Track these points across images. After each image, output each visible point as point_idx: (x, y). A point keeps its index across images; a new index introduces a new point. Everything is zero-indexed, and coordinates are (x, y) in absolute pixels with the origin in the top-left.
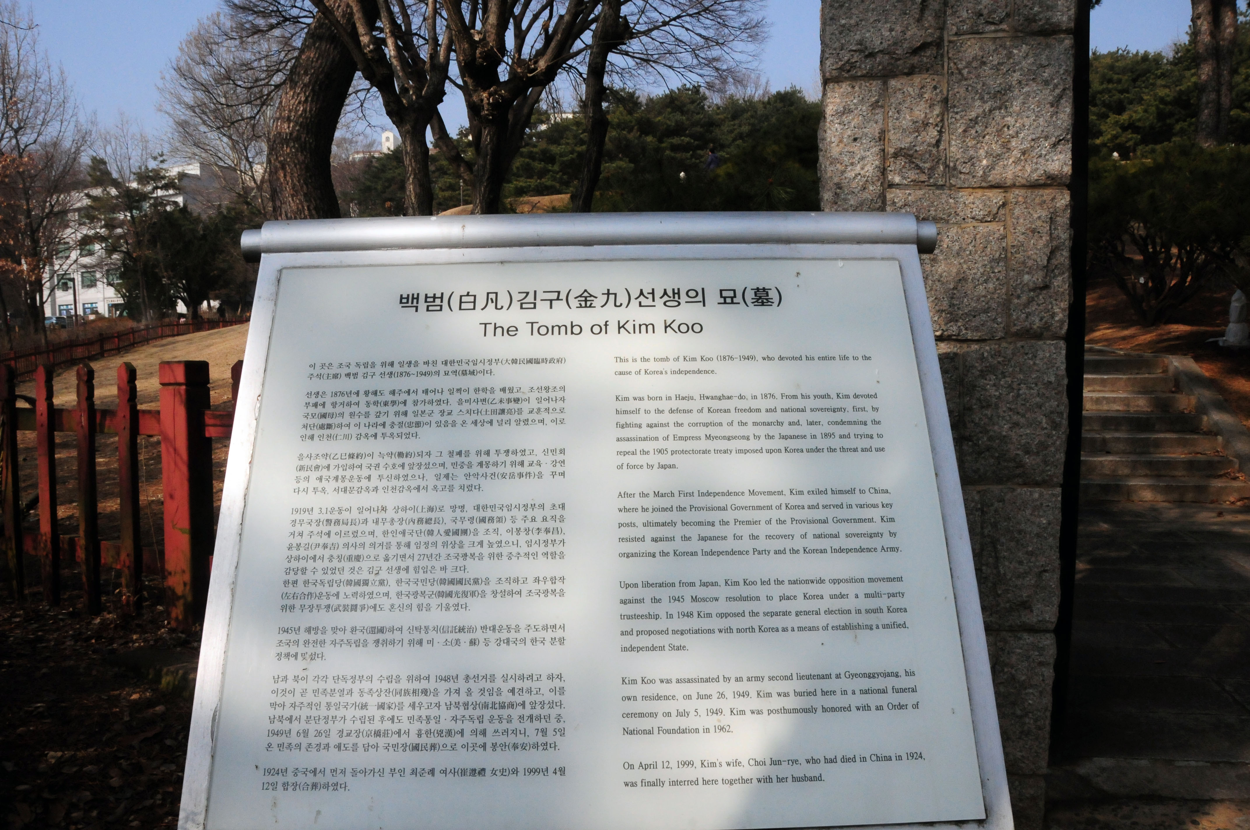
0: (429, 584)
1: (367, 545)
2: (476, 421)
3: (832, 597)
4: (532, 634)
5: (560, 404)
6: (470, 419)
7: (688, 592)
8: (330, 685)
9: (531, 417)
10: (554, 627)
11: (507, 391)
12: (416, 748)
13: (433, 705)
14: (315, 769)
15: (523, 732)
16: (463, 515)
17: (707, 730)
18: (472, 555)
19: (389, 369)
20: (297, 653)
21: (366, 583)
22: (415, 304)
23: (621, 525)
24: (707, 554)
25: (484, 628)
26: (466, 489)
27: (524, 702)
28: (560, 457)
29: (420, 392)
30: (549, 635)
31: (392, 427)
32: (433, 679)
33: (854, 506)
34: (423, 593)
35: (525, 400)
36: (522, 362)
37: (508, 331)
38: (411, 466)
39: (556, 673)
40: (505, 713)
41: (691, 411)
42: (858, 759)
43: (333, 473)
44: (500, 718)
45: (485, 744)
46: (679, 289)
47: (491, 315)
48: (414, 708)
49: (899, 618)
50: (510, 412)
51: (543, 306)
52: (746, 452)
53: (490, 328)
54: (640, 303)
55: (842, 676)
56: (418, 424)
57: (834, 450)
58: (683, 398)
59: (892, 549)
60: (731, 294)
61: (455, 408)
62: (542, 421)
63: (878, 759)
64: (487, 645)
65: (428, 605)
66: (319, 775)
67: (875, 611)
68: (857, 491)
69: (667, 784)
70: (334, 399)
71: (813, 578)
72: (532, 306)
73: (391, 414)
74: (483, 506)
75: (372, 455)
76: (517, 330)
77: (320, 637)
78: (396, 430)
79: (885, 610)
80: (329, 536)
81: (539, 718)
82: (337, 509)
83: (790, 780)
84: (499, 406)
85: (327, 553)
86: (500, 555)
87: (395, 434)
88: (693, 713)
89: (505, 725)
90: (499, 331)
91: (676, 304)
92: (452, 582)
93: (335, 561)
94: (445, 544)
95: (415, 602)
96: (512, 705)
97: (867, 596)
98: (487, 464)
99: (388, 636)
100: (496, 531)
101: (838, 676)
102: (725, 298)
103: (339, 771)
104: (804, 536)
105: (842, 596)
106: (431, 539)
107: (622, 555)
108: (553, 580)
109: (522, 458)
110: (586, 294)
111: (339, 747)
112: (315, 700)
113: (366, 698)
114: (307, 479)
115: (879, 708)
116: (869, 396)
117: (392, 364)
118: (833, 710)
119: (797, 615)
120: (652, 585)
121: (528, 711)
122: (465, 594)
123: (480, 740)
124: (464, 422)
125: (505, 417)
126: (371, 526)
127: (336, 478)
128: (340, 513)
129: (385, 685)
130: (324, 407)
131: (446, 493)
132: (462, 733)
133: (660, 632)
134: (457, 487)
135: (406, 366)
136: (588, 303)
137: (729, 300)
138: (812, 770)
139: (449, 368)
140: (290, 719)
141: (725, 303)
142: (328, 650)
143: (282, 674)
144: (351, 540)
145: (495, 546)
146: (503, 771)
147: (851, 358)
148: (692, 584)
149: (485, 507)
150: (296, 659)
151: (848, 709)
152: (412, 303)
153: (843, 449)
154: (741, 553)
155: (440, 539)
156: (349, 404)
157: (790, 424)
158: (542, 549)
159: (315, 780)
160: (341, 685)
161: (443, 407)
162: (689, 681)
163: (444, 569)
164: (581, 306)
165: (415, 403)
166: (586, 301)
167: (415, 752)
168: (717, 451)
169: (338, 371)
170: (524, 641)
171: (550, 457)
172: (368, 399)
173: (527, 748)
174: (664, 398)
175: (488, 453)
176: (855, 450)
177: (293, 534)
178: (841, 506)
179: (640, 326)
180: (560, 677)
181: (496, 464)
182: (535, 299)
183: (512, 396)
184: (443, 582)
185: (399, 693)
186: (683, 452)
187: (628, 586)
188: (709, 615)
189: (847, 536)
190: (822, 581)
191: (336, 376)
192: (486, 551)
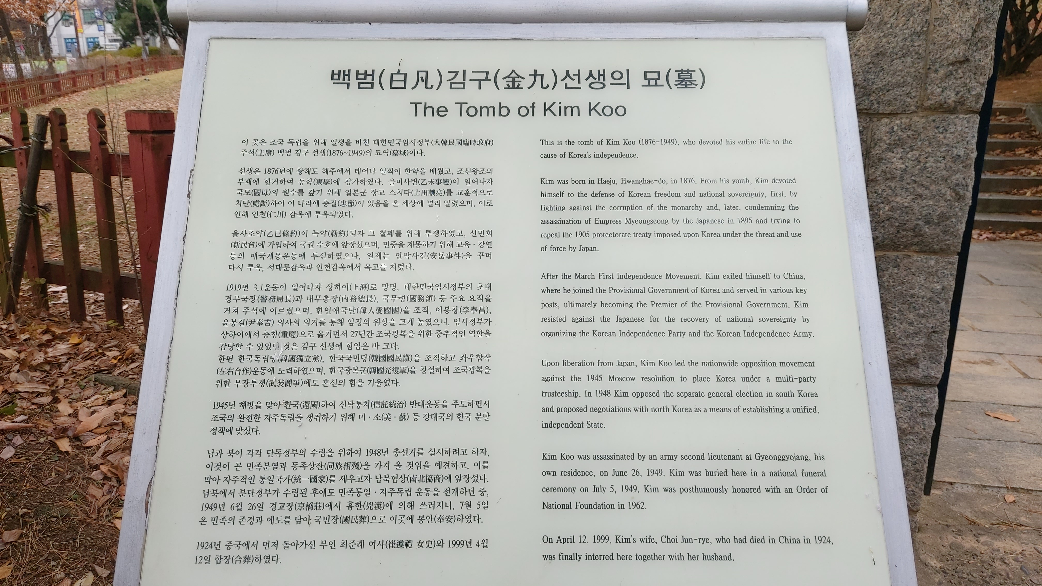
0: (361, 360)
1: (302, 322)
2: (407, 201)
3: (744, 380)
4: (459, 410)
5: (487, 187)
6: (401, 199)
7: (605, 371)
8: (264, 459)
9: (460, 198)
10: (480, 402)
11: (437, 172)
12: (346, 520)
13: (364, 478)
14: (248, 542)
15: (448, 504)
16: (394, 293)
17: (622, 507)
18: (403, 333)
19: (321, 147)
20: (232, 428)
21: (300, 359)
22: (346, 81)
23: (544, 305)
24: (624, 335)
25: (413, 403)
26: (397, 268)
27: (450, 476)
28: (487, 239)
29: (352, 171)
30: (474, 411)
31: (326, 205)
32: (364, 452)
33: (768, 291)
34: (356, 369)
35: (454, 181)
36: (451, 143)
37: (438, 111)
38: (345, 245)
39: (480, 448)
40: (432, 486)
41: (612, 195)
42: (767, 540)
43: (268, 250)
44: (427, 491)
45: (412, 516)
46: (604, 71)
47: (421, 94)
48: (345, 481)
49: (810, 402)
50: (440, 193)
51: (472, 86)
52: (664, 236)
53: (421, 108)
54: (566, 84)
55: (753, 457)
56: (351, 203)
57: (751, 235)
58: (606, 182)
59: (805, 334)
60: (655, 76)
61: (387, 187)
62: (471, 203)
63: (787, 541)
64: (416, 420)
65: (361, 380)
66: (252, 549)
67: (786, 395)
68: (772, 276)
69: (583, 558)
70: (268, 176)
71: (726, 361)
72: (461, 86)
73: (325, 192)
74: (414, 286)
75: (306, 233)
76: (447, 110)
77: (254, 411)
78: (330, 209)
79: (796, 394)
80: (264, 313)
81: (464, 491)
82: (272, 286)
83: (701, 557)
84: (430, 187)
85: (262, 329)
86: (429, 333)
87: (329, 213)
88: (608, 489)
89: (431, 498)
90: (429, 111)
91: (601, 86)
92: (383, 358)
93: (270, 337)
94: (377, 322)
95: (348, 378)
96: (438, 479)
97: (778, 379)
98: (418, 243)
99: (322, 411)
100: (426, 309)
101: (749, 458)
102: (649, 80)
103: (271, 544)
104: (718, 319)
105: (754, 379)
106: (364, 316)
107: (544, 334)
108: (479, 358)
109: (452, 239)
110: (513, 75)
111: (272, 520)
112: (249, 474)
113: (300, 472)
114: (242, 256)
115: (788, 491)
116: (787, 181)
117: (325, 142)
118: (743, 490)
119: (710, 396)
120: (571, 364)
121: (453, 485)
122: (396, 370)
123: (408, 512)
124: (396, 202)
125: (435, 198)
126: (305, 303)
127: (271, 256)
128: (275, 290)
129: (318, 459)
130: (258, 184)
131: (379, 271)
132: (391, 505)
133: (579, 410)
134: (388, 266)
135: (338, 144)
136: (516, 84)
137: (652, 82)
138: (722, 549)
139: (381, 148)
140: (224, 493)
141: (649, 85)
142: (262, 424)
143: (217, 449)
144: (287, 317)
145: (425, 323)
146: (429, 543)
147: (772, 142)
148: (610, 364)
149: (416, 286)
150: (231, 433)
151: (759, 490)
152: (344, 80)
153: (759, 235)
154: (657, 335)
155: (373, 317)
156: (283, 182)
157: (708, 208)
158: (470, 327)
159: (248, 553)
160: (275, 459)
161: (375, 186)
162: (605, 458)
163: (376, 345)
164: (509, 87)
165: (348, 182)
166: (514, 82)
167: (346, 525)
168: (637, 235)
169: (271, 148)
170: (451, 416)
171: (478, 239)
172: (301, 177)
173: (452, 520)
174: (587, 182)
175: (419, 233)
176: (772, 235)
177: (228, 310)
178: (755, 291)
179: (566, 108)
180: (484, 451)
181: (426, 244)
182: (464, 79)
183: (442, 177)
184: (375, 358)
185: (331, 466)
186: (604, 235)
187: (549, 364)
188: (625, 394)
189: (761, 320)
190: (734, 364)
191: (269, 153)
192: (416, 328)
